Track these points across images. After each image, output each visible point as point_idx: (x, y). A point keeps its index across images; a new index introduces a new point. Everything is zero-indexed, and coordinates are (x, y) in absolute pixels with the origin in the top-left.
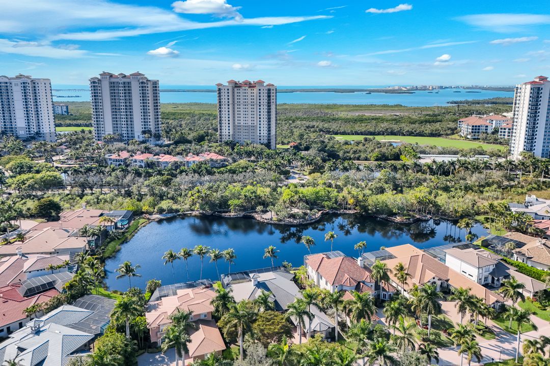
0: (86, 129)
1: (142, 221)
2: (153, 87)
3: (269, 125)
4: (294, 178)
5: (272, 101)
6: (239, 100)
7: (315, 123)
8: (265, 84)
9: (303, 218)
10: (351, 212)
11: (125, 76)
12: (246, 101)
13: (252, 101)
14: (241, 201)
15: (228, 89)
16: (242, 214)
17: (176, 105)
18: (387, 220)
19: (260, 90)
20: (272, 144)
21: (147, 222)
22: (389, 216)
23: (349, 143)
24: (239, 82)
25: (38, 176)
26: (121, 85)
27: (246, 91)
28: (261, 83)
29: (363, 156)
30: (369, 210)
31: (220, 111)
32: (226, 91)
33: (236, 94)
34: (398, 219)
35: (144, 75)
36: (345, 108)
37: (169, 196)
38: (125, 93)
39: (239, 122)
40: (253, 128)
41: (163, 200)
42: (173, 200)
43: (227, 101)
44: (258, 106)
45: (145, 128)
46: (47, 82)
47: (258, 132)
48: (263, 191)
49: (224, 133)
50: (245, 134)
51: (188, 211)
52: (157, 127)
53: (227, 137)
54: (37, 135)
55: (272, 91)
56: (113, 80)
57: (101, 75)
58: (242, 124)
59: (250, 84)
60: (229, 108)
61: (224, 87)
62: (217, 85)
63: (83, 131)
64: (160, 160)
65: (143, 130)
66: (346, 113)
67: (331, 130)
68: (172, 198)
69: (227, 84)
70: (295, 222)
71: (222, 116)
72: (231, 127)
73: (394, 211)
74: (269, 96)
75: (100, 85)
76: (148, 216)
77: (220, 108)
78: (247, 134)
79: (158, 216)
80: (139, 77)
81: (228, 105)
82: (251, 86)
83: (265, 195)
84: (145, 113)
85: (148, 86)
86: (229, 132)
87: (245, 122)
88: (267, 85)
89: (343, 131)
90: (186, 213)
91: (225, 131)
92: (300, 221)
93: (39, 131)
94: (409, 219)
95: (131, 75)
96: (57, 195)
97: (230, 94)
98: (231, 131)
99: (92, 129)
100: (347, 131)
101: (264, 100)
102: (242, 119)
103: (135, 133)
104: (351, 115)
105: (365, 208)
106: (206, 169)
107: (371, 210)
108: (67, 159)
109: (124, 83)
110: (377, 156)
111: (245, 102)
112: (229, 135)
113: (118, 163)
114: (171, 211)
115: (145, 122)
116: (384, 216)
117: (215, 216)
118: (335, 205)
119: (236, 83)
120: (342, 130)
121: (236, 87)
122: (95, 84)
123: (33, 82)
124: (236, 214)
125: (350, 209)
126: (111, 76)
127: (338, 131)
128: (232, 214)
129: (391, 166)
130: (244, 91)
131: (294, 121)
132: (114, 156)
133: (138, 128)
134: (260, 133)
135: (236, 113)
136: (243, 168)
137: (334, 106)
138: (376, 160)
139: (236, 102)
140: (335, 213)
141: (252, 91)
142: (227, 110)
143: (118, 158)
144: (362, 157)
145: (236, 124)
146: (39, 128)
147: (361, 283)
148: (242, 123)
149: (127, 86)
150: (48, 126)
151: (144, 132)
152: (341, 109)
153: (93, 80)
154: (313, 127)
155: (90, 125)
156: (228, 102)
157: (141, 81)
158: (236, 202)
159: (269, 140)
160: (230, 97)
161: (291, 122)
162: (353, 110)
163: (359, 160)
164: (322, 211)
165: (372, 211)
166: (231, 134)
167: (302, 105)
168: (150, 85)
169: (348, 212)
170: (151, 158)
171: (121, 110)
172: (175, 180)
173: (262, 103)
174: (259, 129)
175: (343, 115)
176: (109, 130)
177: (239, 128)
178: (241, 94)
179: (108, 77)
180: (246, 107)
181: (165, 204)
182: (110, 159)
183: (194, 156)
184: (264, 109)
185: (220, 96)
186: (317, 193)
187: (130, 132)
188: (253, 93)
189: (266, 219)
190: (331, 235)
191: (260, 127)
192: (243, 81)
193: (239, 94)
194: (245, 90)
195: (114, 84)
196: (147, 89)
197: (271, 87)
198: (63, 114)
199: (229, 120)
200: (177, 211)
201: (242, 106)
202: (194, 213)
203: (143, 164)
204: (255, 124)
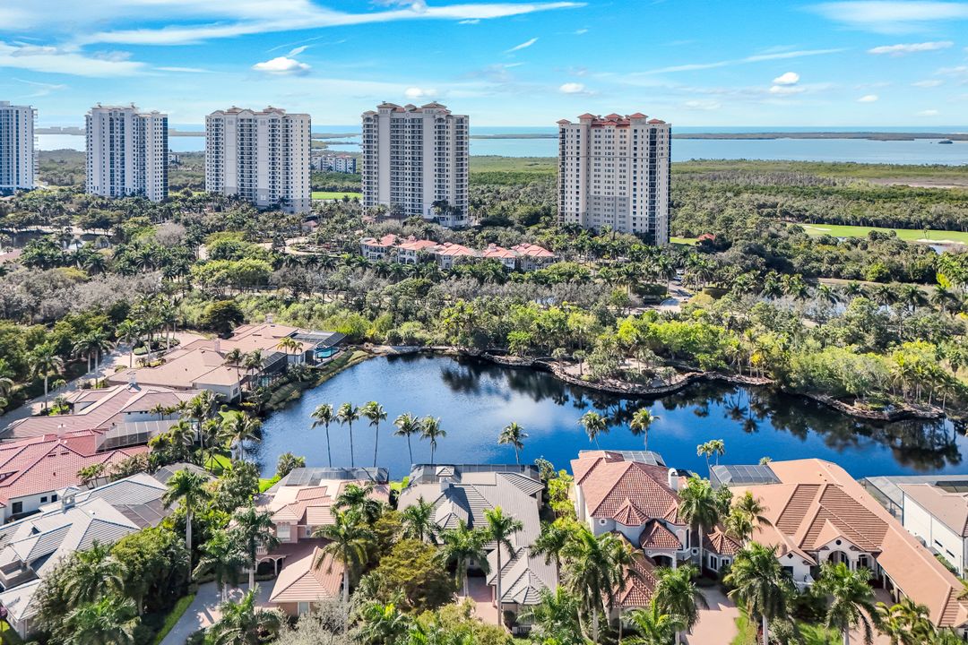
0: (352, 195)
1: (358, 353)
2: (457, 127)
3: (653, 196)
4: (675, 303)
5: (659, 151)
6: (598, 151)
7: (780, 199)
8: (648, 120)
9: (640, 380)
10: (757, 381)
11: (416, 109)
12: (611, 151)
13: (623, 151)
14: (531, 334)
15: (578, 131)
16: (530, 360)
17: (534, 161)
18: (831, 407)
19: (636, 131)
20: (657, 234)
21: (366, 357)
22: (834, 399)
23: (831, 241)
24: (599, 116)
25: (236, 265)
26: (408, 124)
27: (612, 134)
28: (639, 118)
29: (850, 268)
30: (791, 380)
31: (563, 170)
32: (575, 134)
33: (593, 139)
34: (855, 408)
35: (445, 107)
36: (872, 171)
37: (419, 314)
38: (413, 137)
39: (597, 190)
40: (622, 202)
41: (408, 320)
42: (423, 323)
43: (575, 151)
44: (632, 160)
45: (440, 197)
46: (306, 119)
47: (632, 210)
48: (581, 321)
49: (569, 210)
50: (607, 213)
51: (442, 345)
52: (459, 197)
53: (574, 218)
54: (281, 204)
55: (659, 134)
56: (396, 116)
57: (379, 107)
58: (602, 194)
59: (620, 119)
60: (578, 165)
61: (572, 127)
62: (559, 123)
63: (346, 200)
64: (441, 253)
65: (437, 200)
66: (865, 181)
67: (807, 214)
68: (424, 320)
69: (578, 121)
70: (624, 387)
71: (566, 178)
72: (581, 198)
73: (847, 389)
74: (653, 143)
75: (376, 124)
76: (370, 346)
77: (563, 164)
78: (610, 213)
79: (389, 349)
80: (435, 110)
81: (578, 159)
82: (620, 123)
83: (579, 328)
84: (441, 170)
85: (448, 125)
86: (577, 209)
87: (607, 191)
88: (650, 123)
89: (835, 216)
90: (435, 347)
91: (570, 208)
92: (634, 387)
93: (287, 197)
94: (880, 410)
95: (424, 107)
96: (254, 299)
97: (582, 139)
98: (580, 207)
99: (360, 196)
100: (843, 218)
101: (644, 150)
102: (602, 184)
103: (424, 205)
104: (873, 185)
105: (783, 375)
106: (494, 270)
107: (796, 380)
108: (309, 243)
109: (413, 120)
110: (880, 272)
111: (609, 154)
112: (577, 215)
113: (377, 254)
114: (412, 341)
115: (441, 187)
116: (825, 398)
117: (483, 359)
118: (722, 364)
119: (594, 119)
120: (833, 214)
121: (593, 126)
122: (370, 121)
123: (286, 119)
124: (519, 359)
125: (754, 375)
126: (394, 109)
127: (823, 215)
128: (513, 359)
129: (882, 293)
130: (608, 134)
131: (737, 194)
132: (372, 242)
133: (429, 195)
134: (635, 213)
135: (593, 173)
136: (561, 275)
137: (850, 167)
138: (878, 280)
139: (592, 154)
140: (721, 379)
141: (623, 134)
142: (575, 168)
143: (376, 245)
144: (845, 272)
145: (592, 193)
146: (287, 192)
147: (657, 524)
148: (603, 191)
149: (417, 126)
150: (300, 189)
151: (436, 204)
152: (862, 172)
153: (366, 116)
154: (774, 206)
155: (358, 190)
156: (578, 153)
157: (437, 117)
158: (522, 336)
159: (652, 225)
160: (582, 145)
161: (729, 194)
162: (887, 176)
163: (840, 278)
164: (691, 374)
165: (799, 383)
166: (580, 212)
167: (778, 163)
168: (452, 125)
169: (749, 380)
170: (431, 247)
171: (405, 166)
172: (436, 287)
173: (639, 155)
174: (632, 204)
175: (855, 185)
176: (385, 198)
177: (597, 201)
178: (603, 139)
179: (389, 110)
180: (611, 162)
181: (404, 330)
182: (367, 247)
183: (498, 248)
184: (643, 166)
185: (563, 143)
186: (687, 334)
187: (416, 203)
188: (625, 137)
189: (570, 376)
190: (645, 416)
191: (635, 201)
192: (606, 115)
193: (598, 139)
194: (610, 131)
195: (397, 122)
196: (446, 130)
197: (656, 126)
198: (346, 173)
199: (578, 187)
200: (422, 342)
201: (603, 162)
202: (450, 350)
203: (414, 258)
204: (627, 196)
